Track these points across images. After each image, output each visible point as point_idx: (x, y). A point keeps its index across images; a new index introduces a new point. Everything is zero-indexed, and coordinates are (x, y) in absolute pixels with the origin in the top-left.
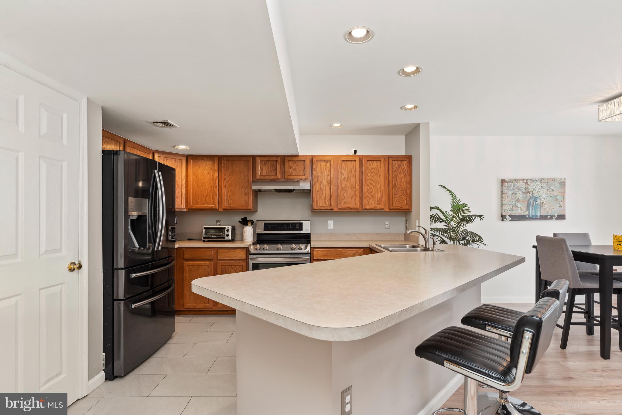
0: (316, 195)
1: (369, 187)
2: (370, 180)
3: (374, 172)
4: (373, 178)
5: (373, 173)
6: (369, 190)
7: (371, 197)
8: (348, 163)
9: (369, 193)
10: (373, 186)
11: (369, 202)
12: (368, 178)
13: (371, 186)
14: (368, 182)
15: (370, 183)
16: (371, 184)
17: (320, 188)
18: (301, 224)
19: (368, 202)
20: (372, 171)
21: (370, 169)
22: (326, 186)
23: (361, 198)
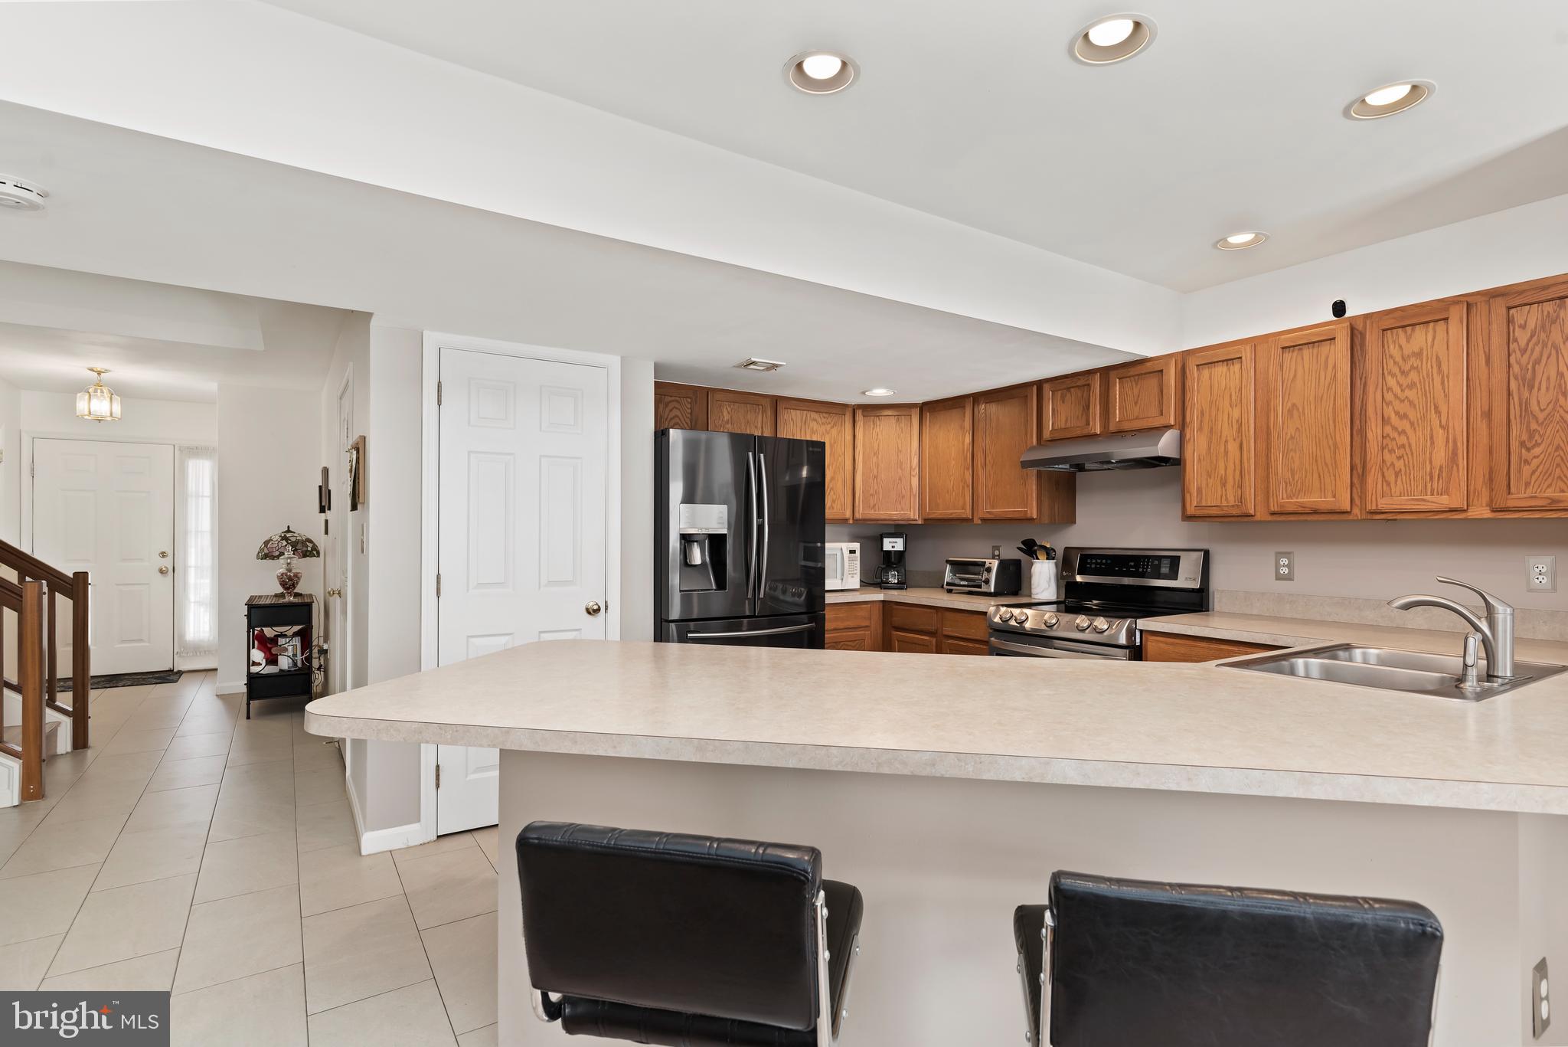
0: (1194, 471)
1: (1395, 428)
2: (1396, 403)
3: (1415, 368)
4: (1410, 394)
5: (1413, 375)
6: (1394, 439)
8: (1306, 352)
9: (1392, 451)
10: (1412, 424)
11: (1392, 485)
12: (1389, 396)
13: (1404, 425)
14: (1389, 412)
15: (1397, 413)
16: (1403, 416)
17: (1210, 448)
18: (1175, 562)
19: (1389, 484)
20: (1407, 368)
21: (1398, 359)
22: (1226, 441)
23: (1359, 472)
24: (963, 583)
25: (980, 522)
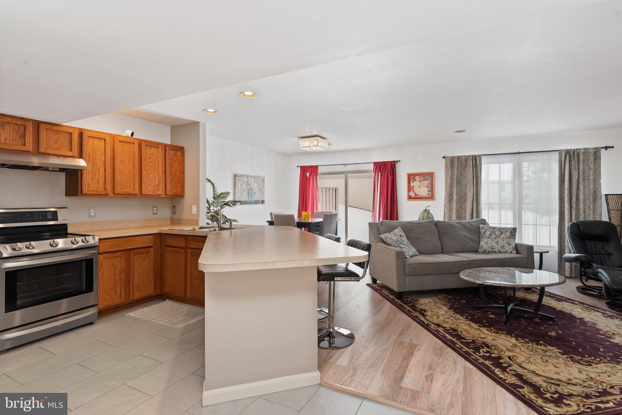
0: (86, 177)
1: (148, 173)
2: (148, 166)
3: (152, 158)
5: (152, 159)
6: (148, 175)
7: (149, 182)
8: (126, 144)
9: (147, 179)
10: (151, 172)
11: (147, 187)
13: (150, 172)
15: (148, 169)
16: (150, 170)
18: (54, 213)
19: (146, 187)
20: (150, 157)
21: (149, 154)
23: (140, 183)
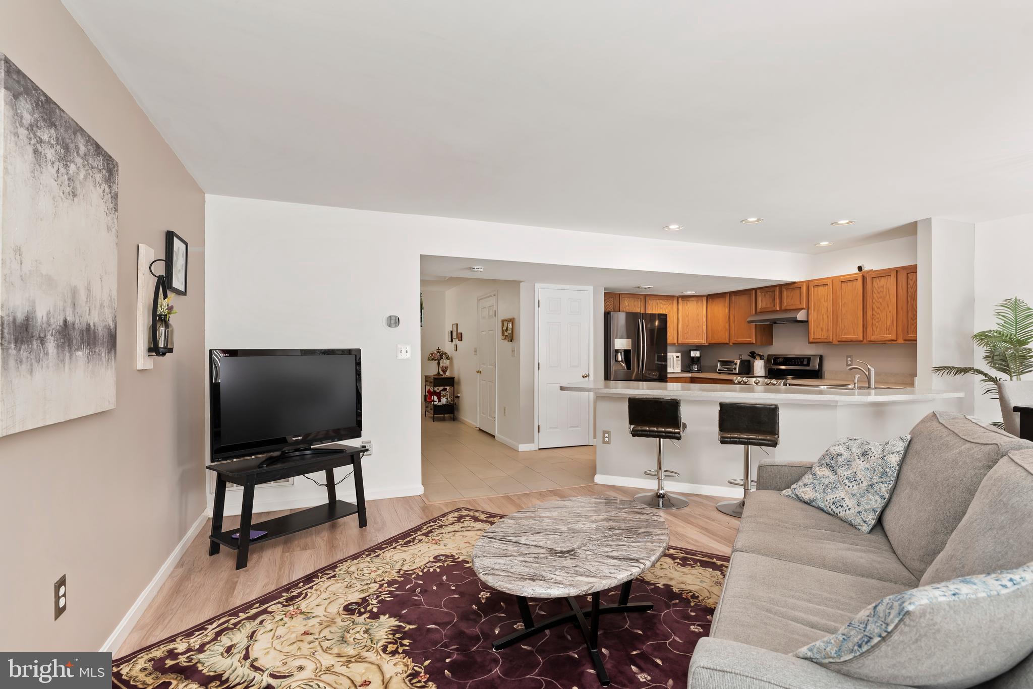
0: (812, 325)
1: (876, 312)
2: (876, 303)
3: (882, 292)
4: (880, 300)
5: (881, 294)
6: (875, 316)
7: (877, 324)
8: (849, 284)
9: (875, 320)
10: (881, 311)
12: (874, 301)
13: (878, 311)
14: (874, 306)
15: (876, 307)
16: (878, 308)
17: (817, 317)
19: (874, 331)
20: (879, 291)
21: (877, 288)
22: (823, 315)
23: (865, 327)
24: (725, 370)
25: (732, 344)
